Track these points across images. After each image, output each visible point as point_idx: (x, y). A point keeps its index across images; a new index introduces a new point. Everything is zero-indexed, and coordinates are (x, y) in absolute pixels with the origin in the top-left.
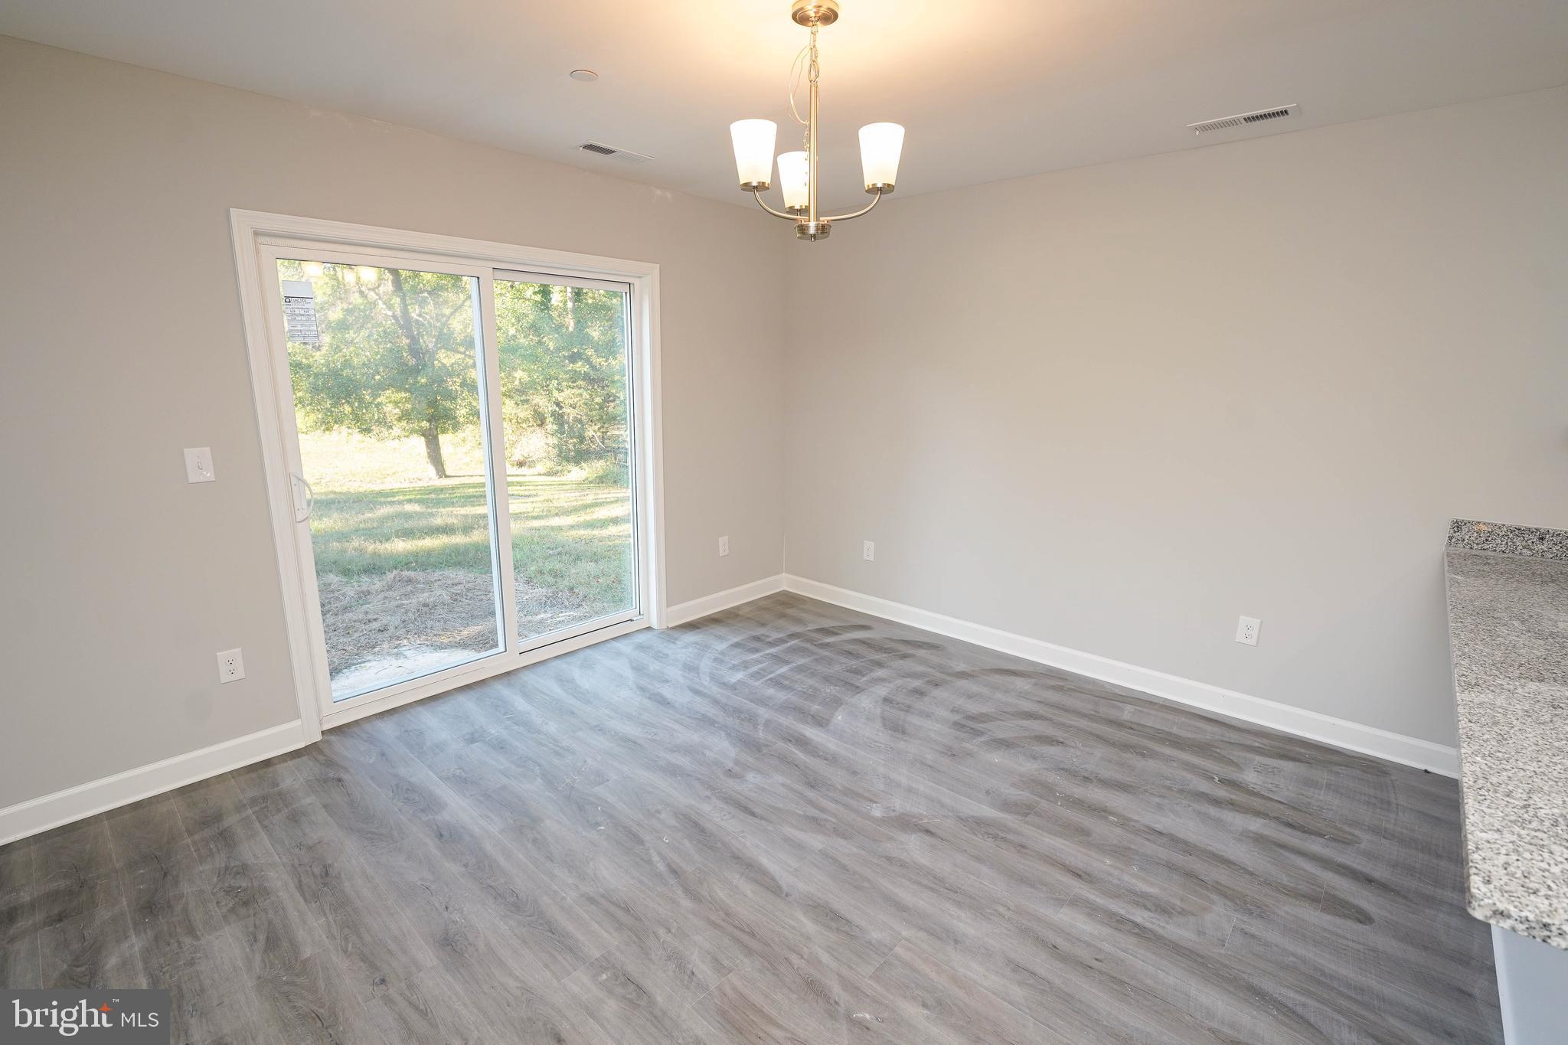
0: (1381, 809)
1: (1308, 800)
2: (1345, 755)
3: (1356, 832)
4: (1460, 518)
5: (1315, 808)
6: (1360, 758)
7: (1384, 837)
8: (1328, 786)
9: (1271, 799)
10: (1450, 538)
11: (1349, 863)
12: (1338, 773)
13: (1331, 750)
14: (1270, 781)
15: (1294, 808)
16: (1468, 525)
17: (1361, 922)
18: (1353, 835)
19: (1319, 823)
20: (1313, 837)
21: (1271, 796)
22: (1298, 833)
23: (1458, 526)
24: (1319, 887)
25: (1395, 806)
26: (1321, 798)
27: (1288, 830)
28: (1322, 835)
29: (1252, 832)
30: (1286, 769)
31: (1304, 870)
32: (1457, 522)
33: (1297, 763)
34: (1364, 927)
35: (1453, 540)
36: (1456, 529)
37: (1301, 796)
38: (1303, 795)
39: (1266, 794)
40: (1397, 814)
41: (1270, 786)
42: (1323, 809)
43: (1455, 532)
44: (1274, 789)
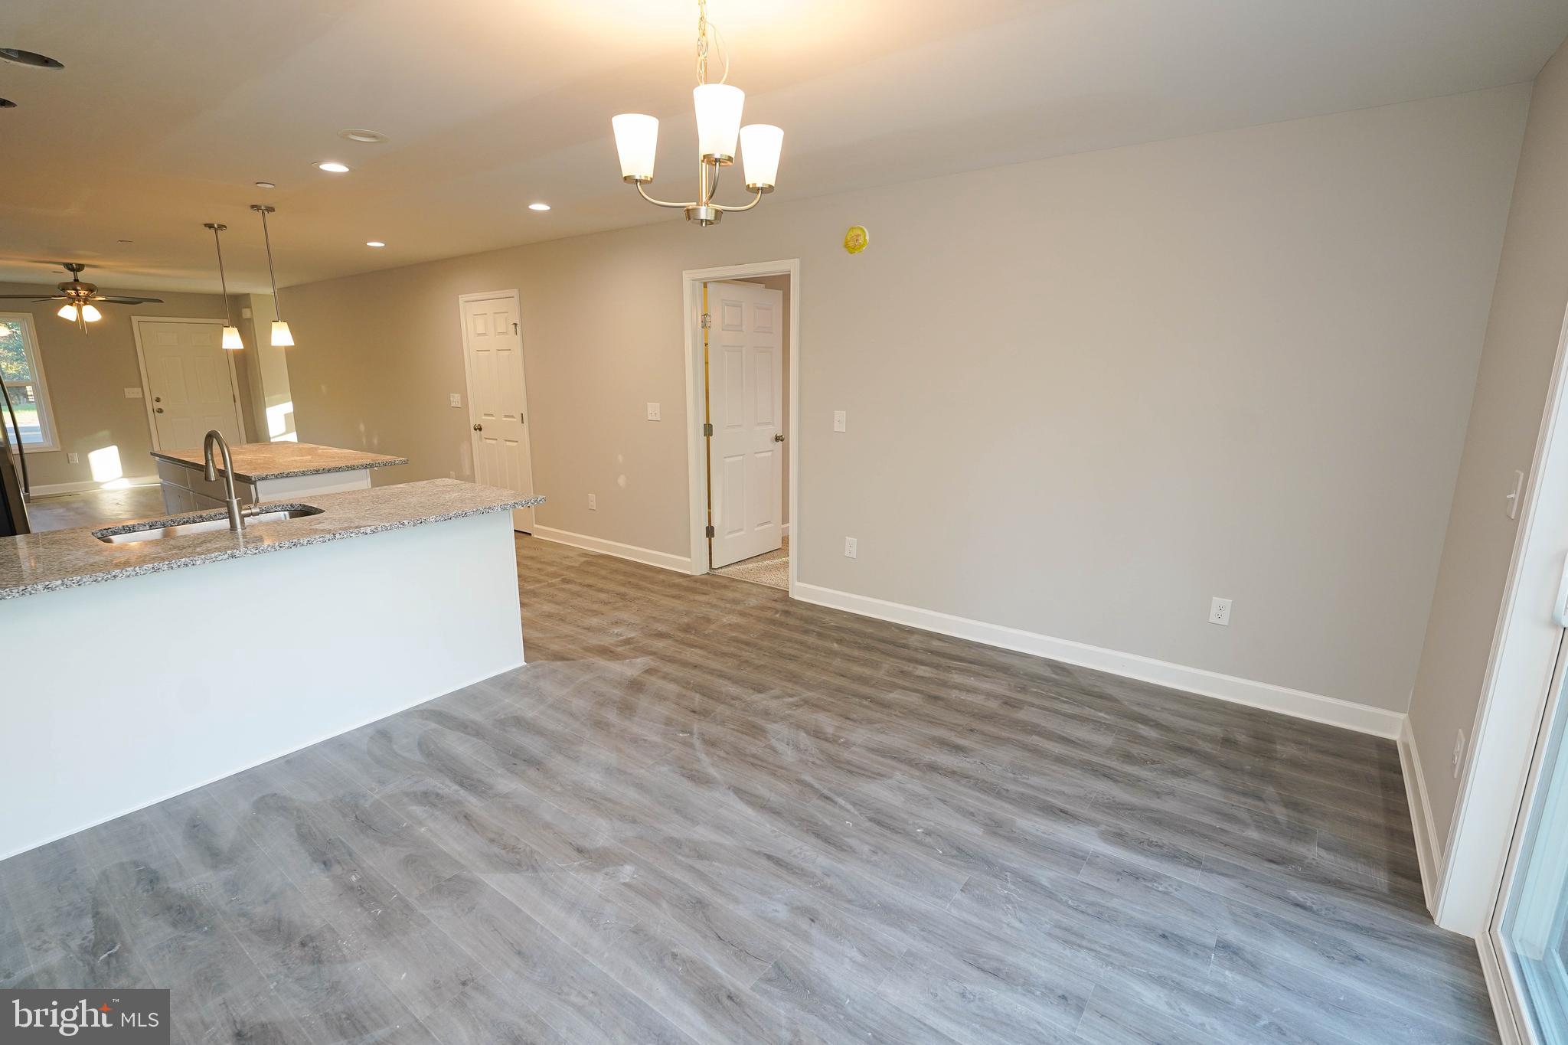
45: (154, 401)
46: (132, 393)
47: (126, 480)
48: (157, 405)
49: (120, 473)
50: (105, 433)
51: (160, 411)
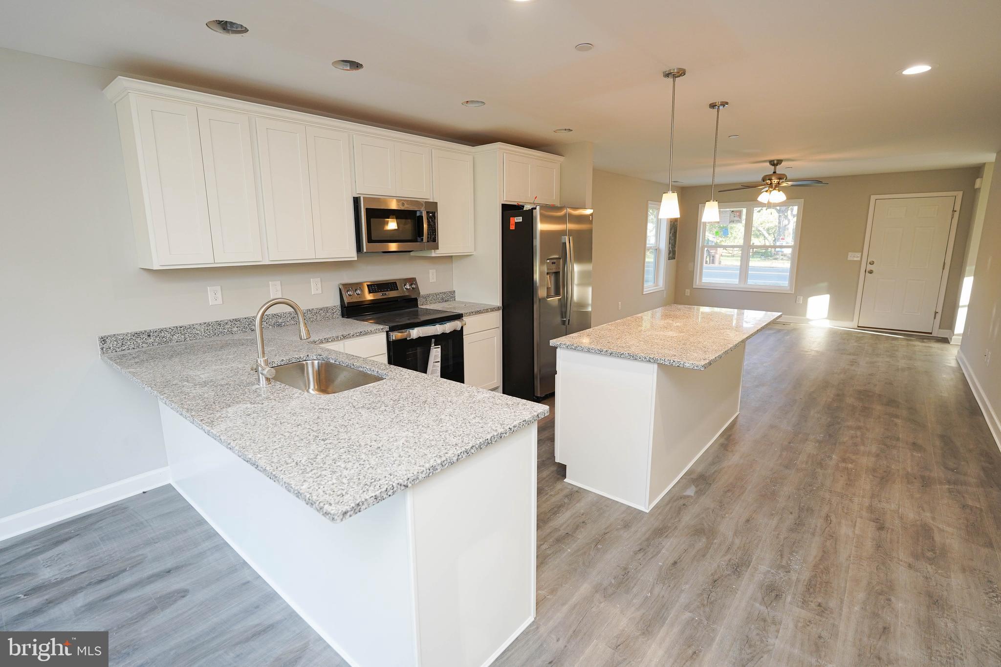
0: (141, 529)
1: (98, 557)
2: (96, 514)
3: (140, 552)
4: (103, 335)
5: (106, 558)
6: (105, 510)
7: (155, 543)
8: (102, 539)
9: (74, 576)
10: (102, 349)
11: (151, 573)
12: (101, 527)
13: (84, 517)
14: (64, 565)
15: (94, 569)
16: (109, 338)
17: (184, 597)
18: (140, 555)
19: (116, 565)
20: (121, 576)
21: (74, 573)
22: (111, 581)
23: (103, 340)
24: (149, 600)
25: (145, 522)
26: (104, 550)
27: (103, 585)
28: (125, 570)
29: (82, 607)
30: (66, 550)
31: (133, 599)
32: (102, 338)
33: (71, 541)
34: (188, 597)
35: (104, 349)
36: (103, 342)
37: (92, 559)
38: (92, 557)
39: (68, 576)
40: (150, 526)
41: (66, 569)
42: (111, 555)
43: (103, 344)
44: (70, 568)
45: (868, 262)
46: (854, 257)
47: (828, 321)
48: (870, 267)
49: (826, 315)
50: (824, 285)
51: (871, 272)
